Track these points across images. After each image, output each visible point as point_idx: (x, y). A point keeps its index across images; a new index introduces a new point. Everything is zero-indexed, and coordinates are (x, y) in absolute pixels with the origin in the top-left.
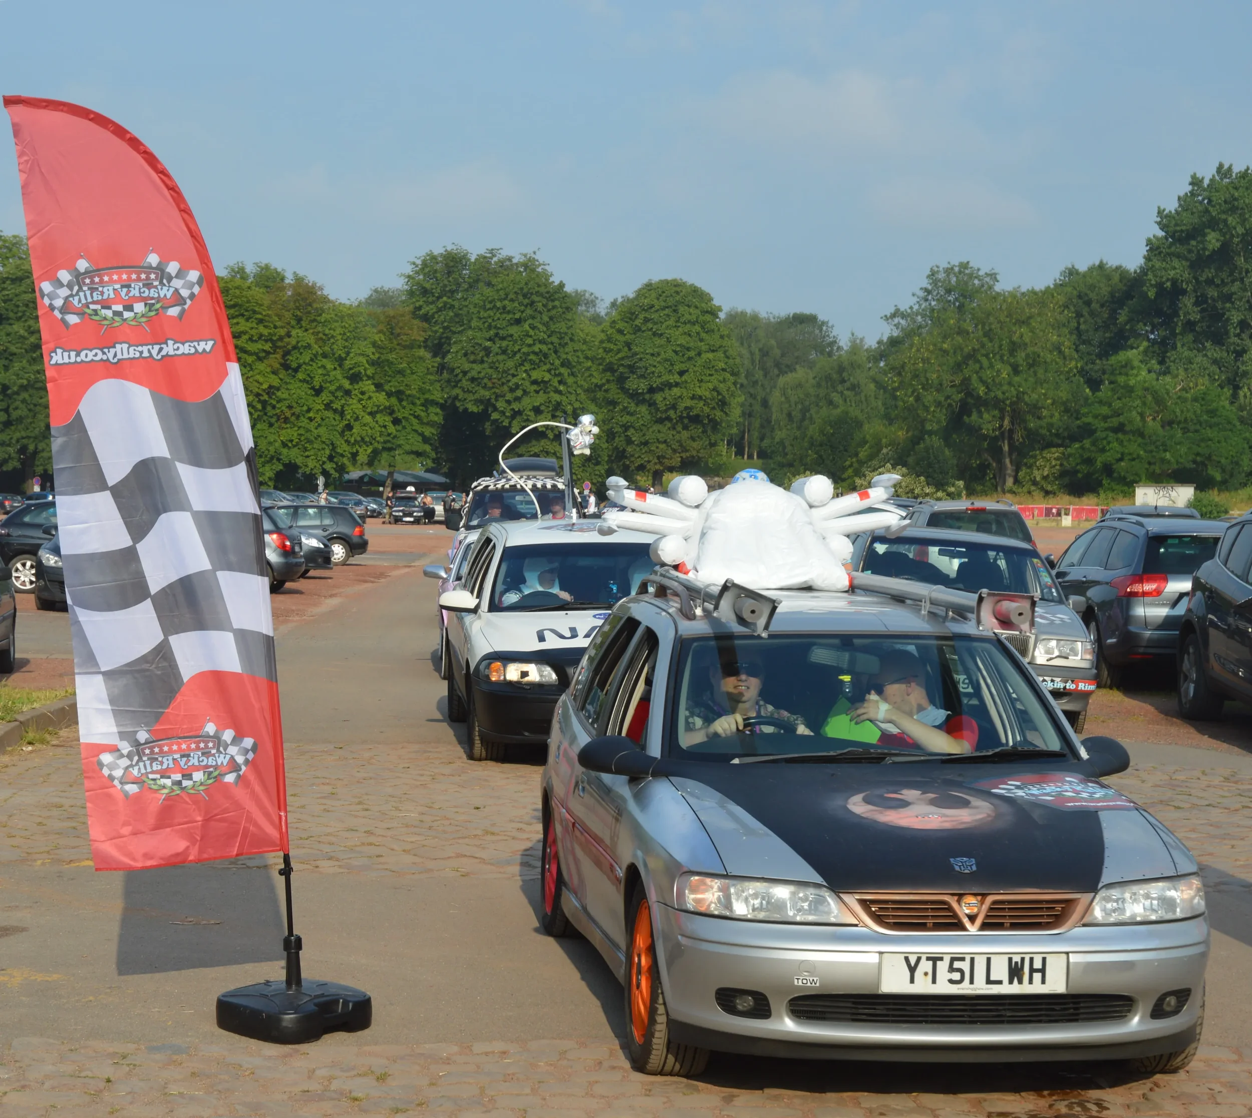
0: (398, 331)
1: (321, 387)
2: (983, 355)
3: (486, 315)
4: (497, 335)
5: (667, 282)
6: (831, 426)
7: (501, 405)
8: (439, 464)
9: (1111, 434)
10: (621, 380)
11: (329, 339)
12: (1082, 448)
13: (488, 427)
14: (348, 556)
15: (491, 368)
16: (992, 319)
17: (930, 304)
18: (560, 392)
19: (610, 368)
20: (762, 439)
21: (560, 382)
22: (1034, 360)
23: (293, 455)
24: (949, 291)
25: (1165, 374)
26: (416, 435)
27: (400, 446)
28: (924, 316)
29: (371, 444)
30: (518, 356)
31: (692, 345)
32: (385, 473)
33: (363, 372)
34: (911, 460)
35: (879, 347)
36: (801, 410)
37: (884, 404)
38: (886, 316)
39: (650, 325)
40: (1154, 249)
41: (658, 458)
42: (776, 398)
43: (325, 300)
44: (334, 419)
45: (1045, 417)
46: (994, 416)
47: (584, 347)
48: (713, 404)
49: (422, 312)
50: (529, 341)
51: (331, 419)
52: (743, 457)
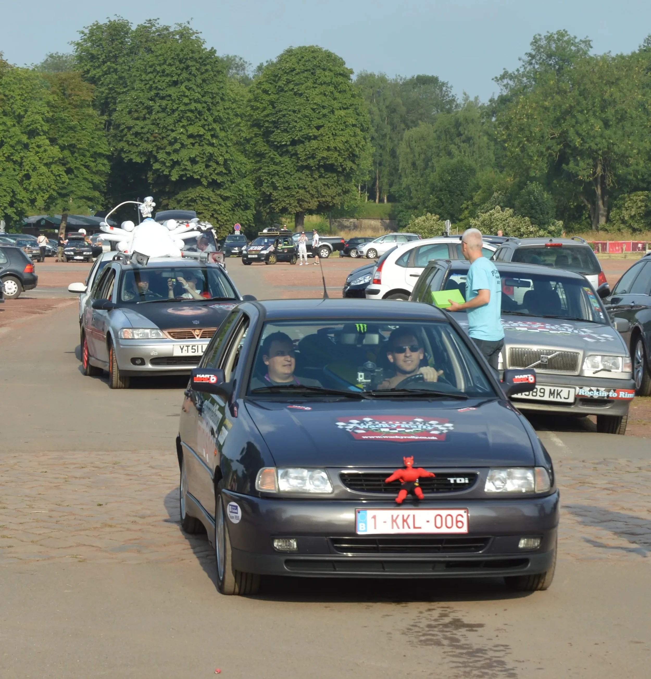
0: (68, 92)
2: (578, 111)
3: (147, 78)
4: (157, 95)
5: (305, 49)
6: (449, 174)
7: (161, 156)
10: (267, 134)
11: (9, 100)
13: (150, 177)
14: (20, 291)
15: (153, 124)
16: (586, 80)
17: (534, 67)
18: (212, 145)
19: (257, 124)
20: (391, 186)
21: (213, 136)
22: (621, 116)
24: (550, 56)
26: (86, 183)
27: (72, 192)
28: (528, 77)
29: (47, 192)
30: (176, 114)
31: (326, 103)
33: (39, 127)
34: (517, 203)
35: (491, 104)
36: (424, 160)
37: (495, 154)
38: (496, 78)
39: (291, 86)
41: (299, 201)
42: (402, 149)
44: (14, 170)
45: (631, 165)
46: (588, 164)
47: (234, 106)
49: (91, 74)
51: (12, 169)
52: (375, 201)
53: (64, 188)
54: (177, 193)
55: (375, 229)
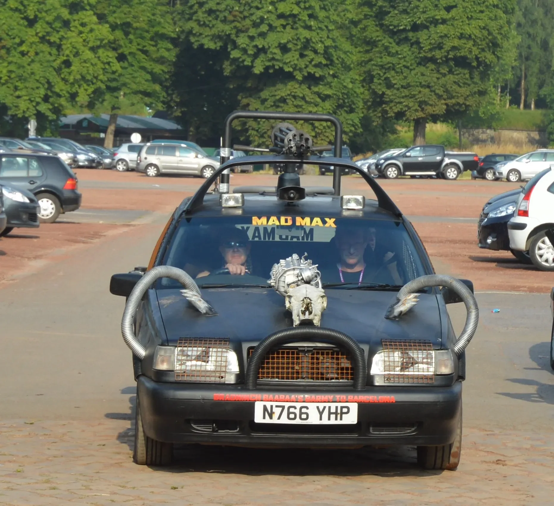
1: (36, 16)
7: (242, 41)
8: (170, 107)
10: (381, 15)
13: (227, 69)
14: (58, 213)
18: (308, 28)
20: (541, 87)
21: (311, 16)
23: (2, 95)
26: (143, 73)
27: (125, 85)
29: (93, 84)
32: (107, 117)
41: (422, 104)
44: (50, 54)
48: (484, 45)
51: (46, 53)
52: (519, 105)
53: (115, 80)
54: (262, 90)
55: (518, 143)
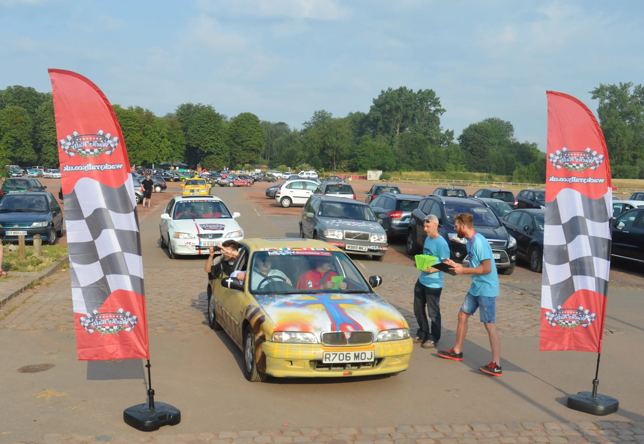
0: (174, 125)
1: (153, 140)
2: (329, 135)
3: (198, 121)
4: (201, 126)
5: (246, 113)
6: (289, 152)
7: (202, 145)
8: (185, 161)
9: (361, 157)
10: (234, 139)
11: (156, 127)
12: (354, 160)
13: (198, 151)
15: (199, 135)
16: (331, 125)
17: (314, 121)
18: (217, 142)
19: (231, 136)
20: (270, 155)
21: (217, 139)
22: (342, 137)
23: (146, 158)
24: (319, 117)
25: (374, 141)
26: (179, 153)
27: (174, 155)
28: (313, 124)
29: (167, 155)
30: (207, 132)
31: (253, 130)
32: (171, 163)
33: (165, 136)
34: (310, 162)
35: (301, 131)
36: (281, 148)
37: (303, 147)
39: (242, 124)
40: (372, 109)
41: (243, 160)
42: (274, 144)
43: (155, 116)
45: (345, 151)
46: (332, 151)
47: (224, 130)
48: (258, 146)
49: (181, 120)
50: (210, 128)
51: (156, 148)
52: (266, 159)
53: (172, 154)
54: (207, 156)
55: (266, 169)
